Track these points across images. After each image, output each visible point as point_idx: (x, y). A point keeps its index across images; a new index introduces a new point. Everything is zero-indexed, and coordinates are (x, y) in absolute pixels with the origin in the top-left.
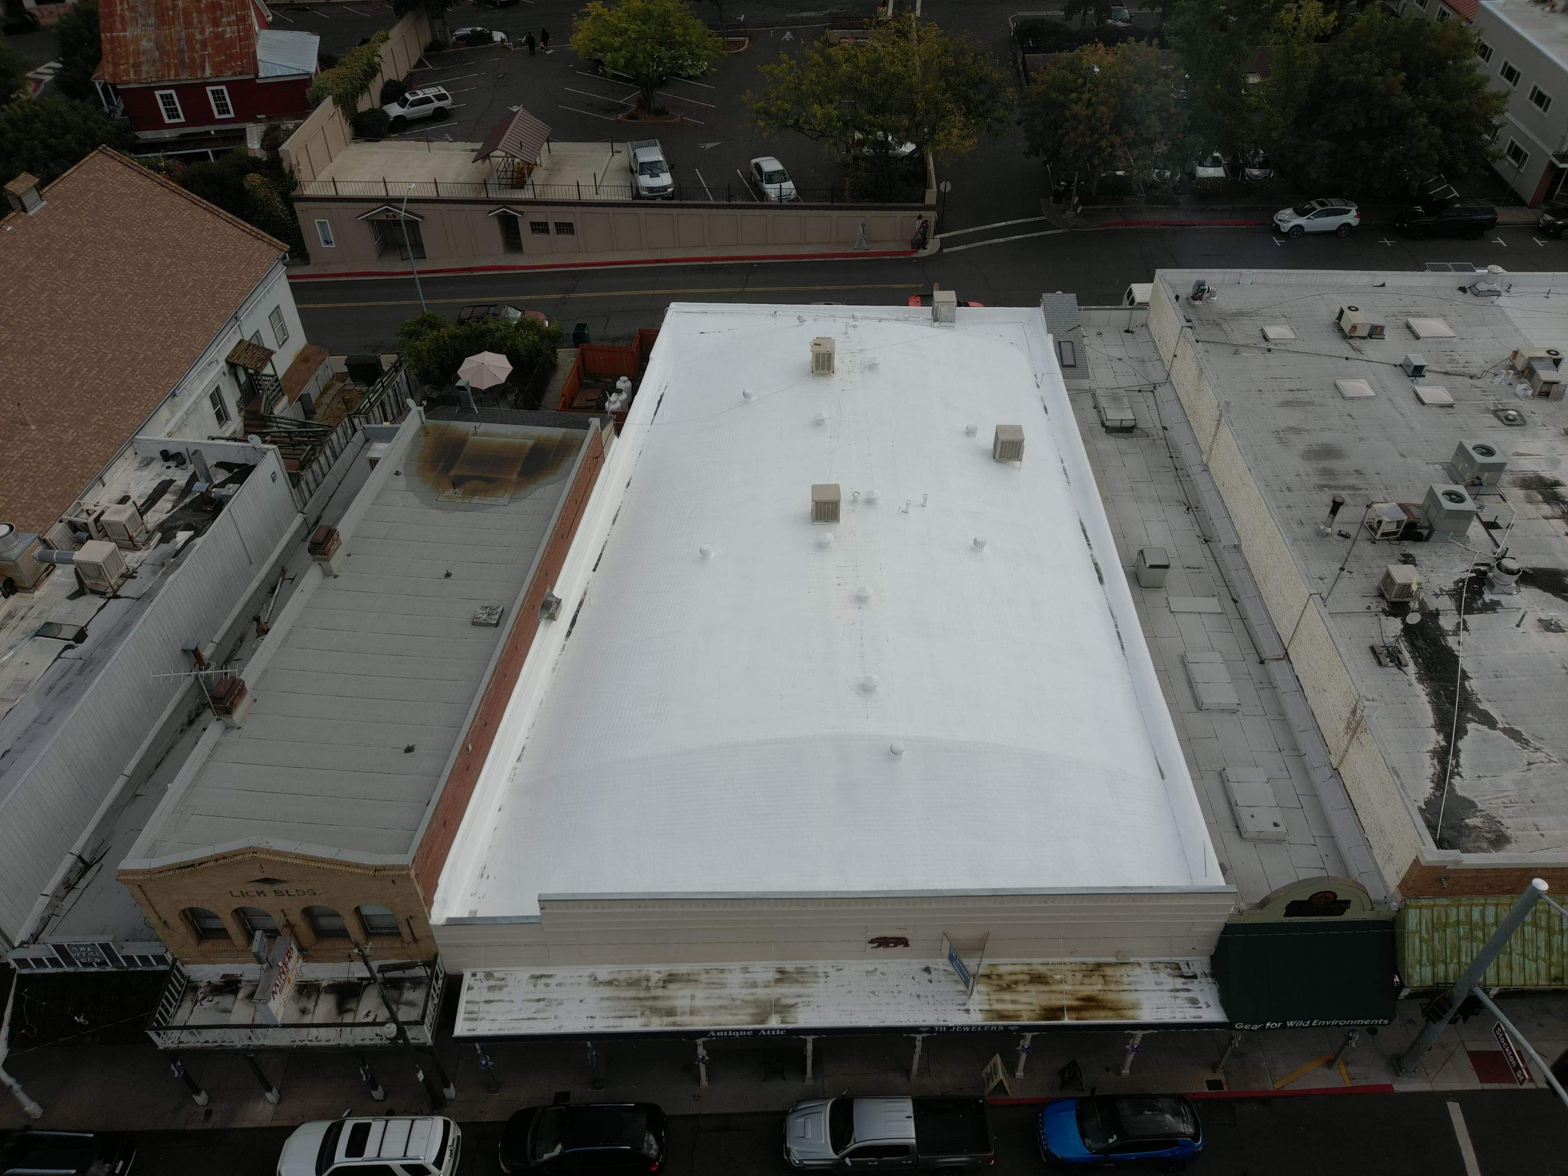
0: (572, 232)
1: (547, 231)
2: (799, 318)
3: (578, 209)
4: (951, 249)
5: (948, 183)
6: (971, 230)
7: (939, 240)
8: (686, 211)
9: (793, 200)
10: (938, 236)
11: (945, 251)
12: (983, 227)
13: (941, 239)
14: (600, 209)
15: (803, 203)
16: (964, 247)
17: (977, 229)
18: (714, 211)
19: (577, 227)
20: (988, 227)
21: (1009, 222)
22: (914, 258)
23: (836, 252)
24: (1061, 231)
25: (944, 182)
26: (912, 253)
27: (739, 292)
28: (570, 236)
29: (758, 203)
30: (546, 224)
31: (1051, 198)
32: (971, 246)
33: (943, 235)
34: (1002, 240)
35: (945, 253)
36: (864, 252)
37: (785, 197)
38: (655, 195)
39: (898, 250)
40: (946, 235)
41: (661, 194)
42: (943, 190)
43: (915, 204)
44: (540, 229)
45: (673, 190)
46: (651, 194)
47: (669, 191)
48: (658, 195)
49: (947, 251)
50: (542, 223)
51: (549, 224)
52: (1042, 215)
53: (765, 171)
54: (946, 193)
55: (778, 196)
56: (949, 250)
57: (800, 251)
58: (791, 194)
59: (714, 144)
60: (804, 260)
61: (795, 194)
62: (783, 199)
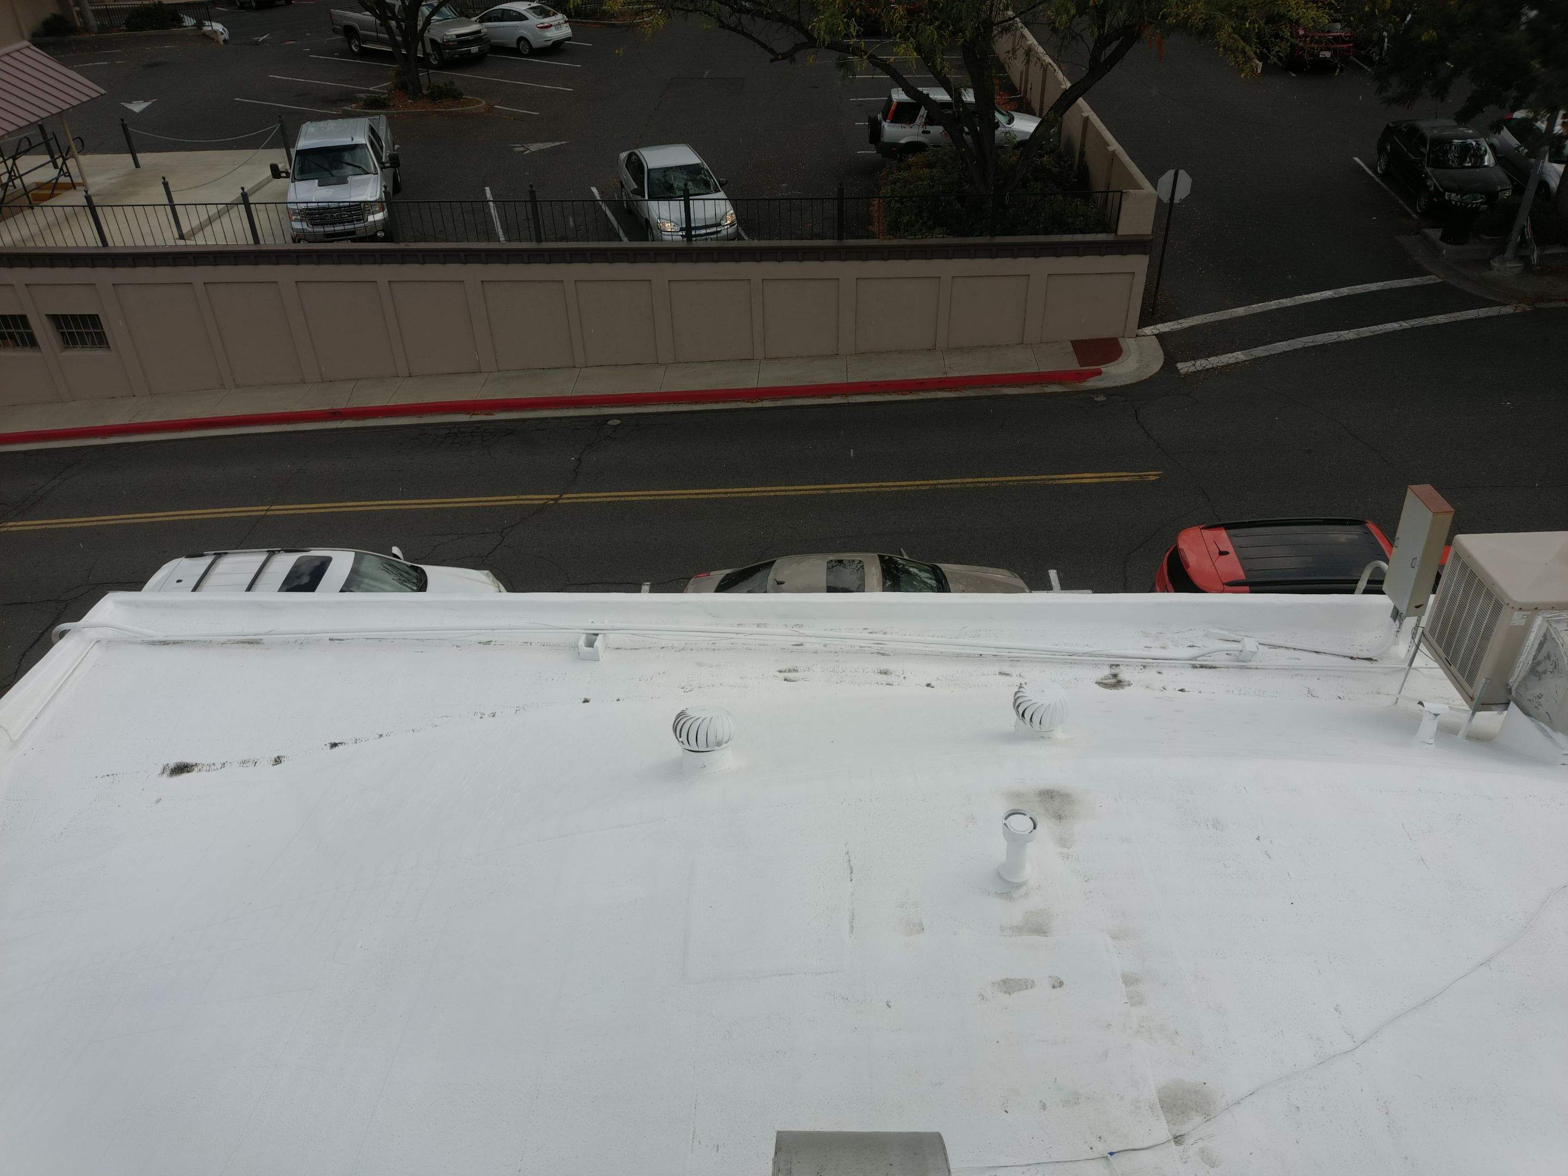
0: (100, 340)
1: (30, 341)
3: (104, 275)
4: (1201, 364)
5: (1183, 174)
6: (1241, 311)
7: (1155, 341)
8: (411, 271)
9: (728, 238)
10: (1148, 330)
11: (1183, 367)
12: (1273, 304)
13: (1160, 337)
14: (165, 273)
15: (753, 242)
16: (1240, 356)
17: (1257, 308)
18: (496, 270)
19: (113, 326)
20: (1286, 302)
21: (1345, 291)
22: (1099, 392)
23: (854, 378)
24: (1508, 310)
25: (1171, 173)
26: (1081, 376)
27: (541, 509)
28: (99, 353)
29: (626, 243)
30: (22, 320)
31: (1435, 234)
32: (1260, 351)
33: (1163, 328)
34: (1348, 335)
35: (1188, 375)
36: (937, 376)
37: (703, 232)
38: (329, 229)
39: (1041, 370)
40: (1172, 327)
41: (349, 227)
42: (1166, 199)
43: (1090, 237)
44: (12, 336)
45: (379, 216)
46: (319, 229)
47: (371, 218)
48: (339, 228)
49: (1192, 369)
50: (13, 317)
51: (33, 321)
52: (1423, 273)
53: (649, 171)
54: (1176, 201)
55: (681, 230)
56: (1194, 365)
57: (750, 379)
58: (719, 225)
59: (549, 145)
60: (759, 405)
61: (732, 225)
62: (696, 236)
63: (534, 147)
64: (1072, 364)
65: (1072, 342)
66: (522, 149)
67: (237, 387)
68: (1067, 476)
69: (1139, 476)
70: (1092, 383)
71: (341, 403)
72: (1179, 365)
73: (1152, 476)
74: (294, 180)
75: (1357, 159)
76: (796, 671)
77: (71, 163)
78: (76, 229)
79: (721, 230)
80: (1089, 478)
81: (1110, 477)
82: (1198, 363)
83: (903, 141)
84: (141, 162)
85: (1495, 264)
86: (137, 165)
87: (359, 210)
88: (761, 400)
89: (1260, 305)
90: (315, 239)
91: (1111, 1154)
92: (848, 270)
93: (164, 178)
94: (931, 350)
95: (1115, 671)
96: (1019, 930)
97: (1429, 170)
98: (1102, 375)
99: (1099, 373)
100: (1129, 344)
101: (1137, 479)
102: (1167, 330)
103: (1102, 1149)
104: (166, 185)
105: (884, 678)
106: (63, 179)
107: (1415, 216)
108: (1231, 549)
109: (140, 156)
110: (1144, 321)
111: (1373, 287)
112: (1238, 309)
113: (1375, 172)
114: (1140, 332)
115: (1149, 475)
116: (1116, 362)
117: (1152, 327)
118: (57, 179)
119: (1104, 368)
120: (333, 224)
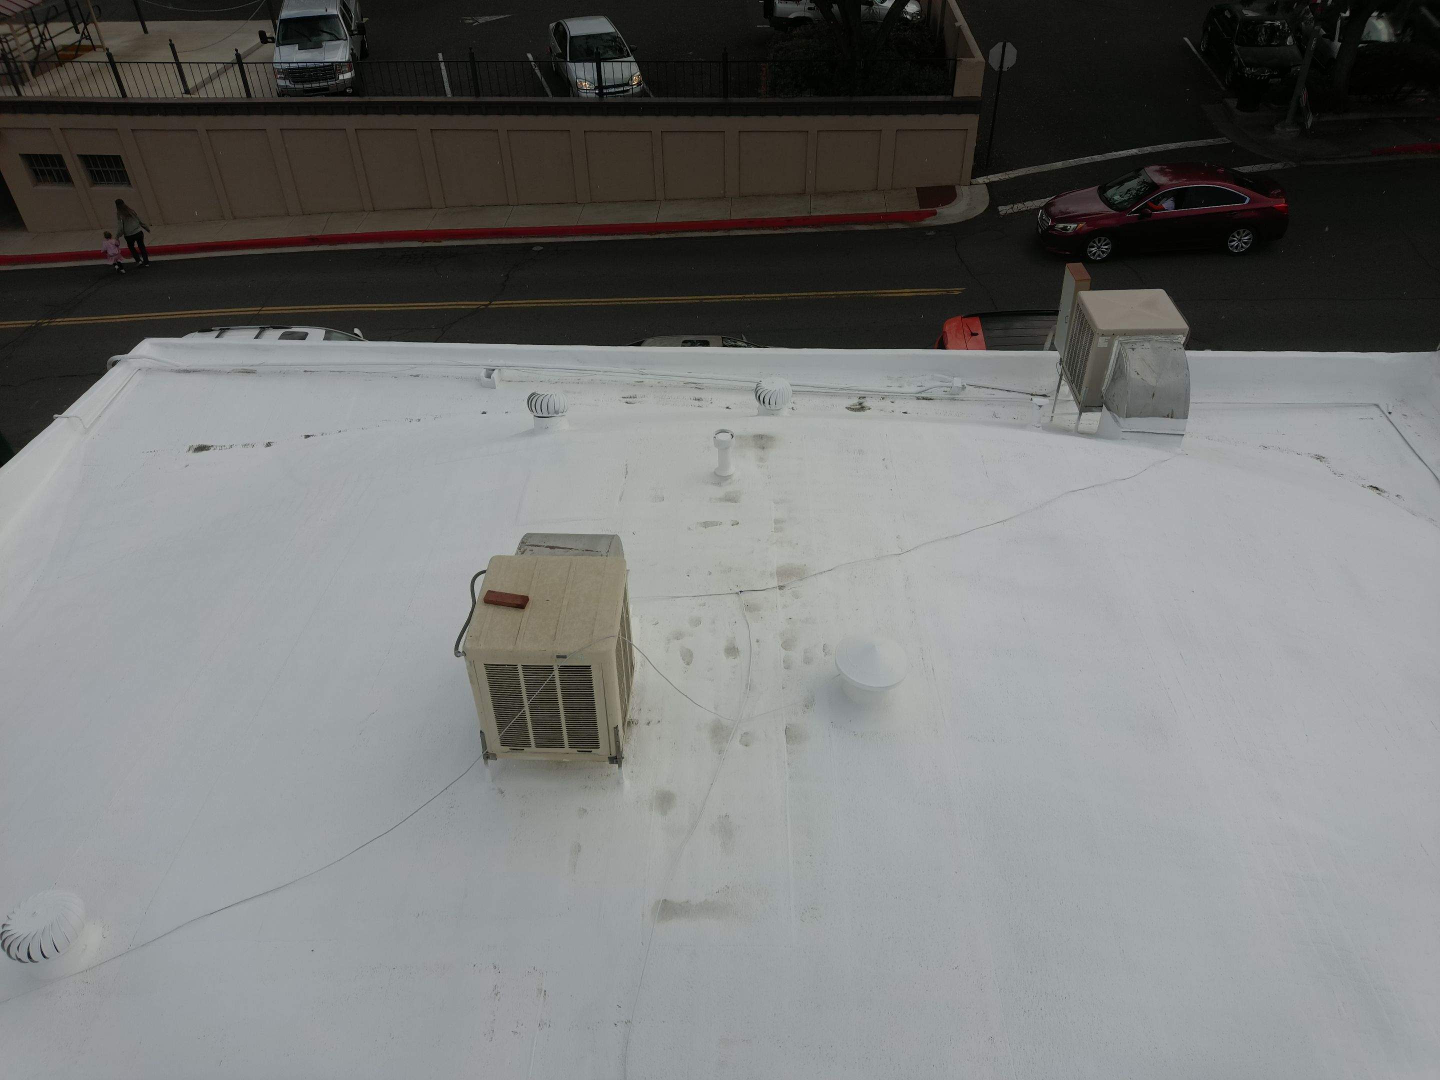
0: (122, 177)
1: (65, 178)
2: (532, 400)
3: (125, 122)
4: (1018, 207)
5: (1009, 46)
6: (1059, 165)
7: (984, 190)
8: (374, 121)
10: (981, 180)
11: (1003, 210)
12: (1087, 160)
13: (989, 185)
14: (174, 121)
15: (653, 99)
17: (1072, 162)
18: (443, 122)
19: (132, 167)
20: (1097, 158)
21: (1147, 149)
22: (931, 228)
24: (1278, 166)
25: (1000, 44)
26: (920, 216)
27: (477, 310)
28: (123, 188)
30: (58, 160)
31: (1232, 103)
33: (993, 178)
35: (1006, 215)
36: (803, 215)
37: (613, 90)
38: (307, 86)
39: (888, 211)
40: (1001, 178)
41: (323, 84)
42: (996, 67)
43: (930, 98)
44: (50, 173)
45: (348, 76)
46: (299, 86)
47: (341, 77)
48: (315, 85)
49: (1011, 211)
50: (50, 156)
51: (67, 160)
52: (1218, 135)
53: (571, 38)
54: (1005, 69)
55: (596, 88)
56: (1012, 208)
57: (650, 216)
58: (627, 84)
59: (494, 18)
60: (657, 236)
61: (639, 84)
62: (607, 94)
63: (482, 20)
64: (913, 206)
65: (917, 189)
66: (471, 21)
67: (235, 218)
68: (891, 291)
69: (946, 291)
70: (928, 222)
71: (317, 232)
72: (1000, 208)
73: (956, 291)
74: (279, 45)
75: (1186, 39)
76: (635, 397)
77: (91, 27)
78: (100, 81)
79: (629, 90)
80: (907, 293)
81: (924, 292)
82: (1016, 206)
83: (792, 16)
84: (149, 29)
85: (1278, 129)
86: (146, 31)
87: (332, 69)
88: (660, 233)
89: (1075, 160)
90: (296, 93)
91: (741, 592)
92: (732, 124)
93: (170, 41)
94: (802, 194)
95: (861, 401)
96: (721, 500)
97: (1236, 47)
98: (937, 215)
99: (935, 213)
100: (963, 191)
101: (944, 293)
102: (997, 179)
103: (737, 590)
104: (172, 46)
105: (697, 403)
106: (85, 42)
107: (1223, 88)
108: (980, 332)
109: (147, 23)
110: (977, 172)
111: (1172, 146)
112: (1057, 163)
113: (1198, 49)
114: (974, 181)
115: (955, 290)
116: (949, 205)
117: (985, 177)
118: (80, 41)
119: (938, 210)
120: (310, 81)
